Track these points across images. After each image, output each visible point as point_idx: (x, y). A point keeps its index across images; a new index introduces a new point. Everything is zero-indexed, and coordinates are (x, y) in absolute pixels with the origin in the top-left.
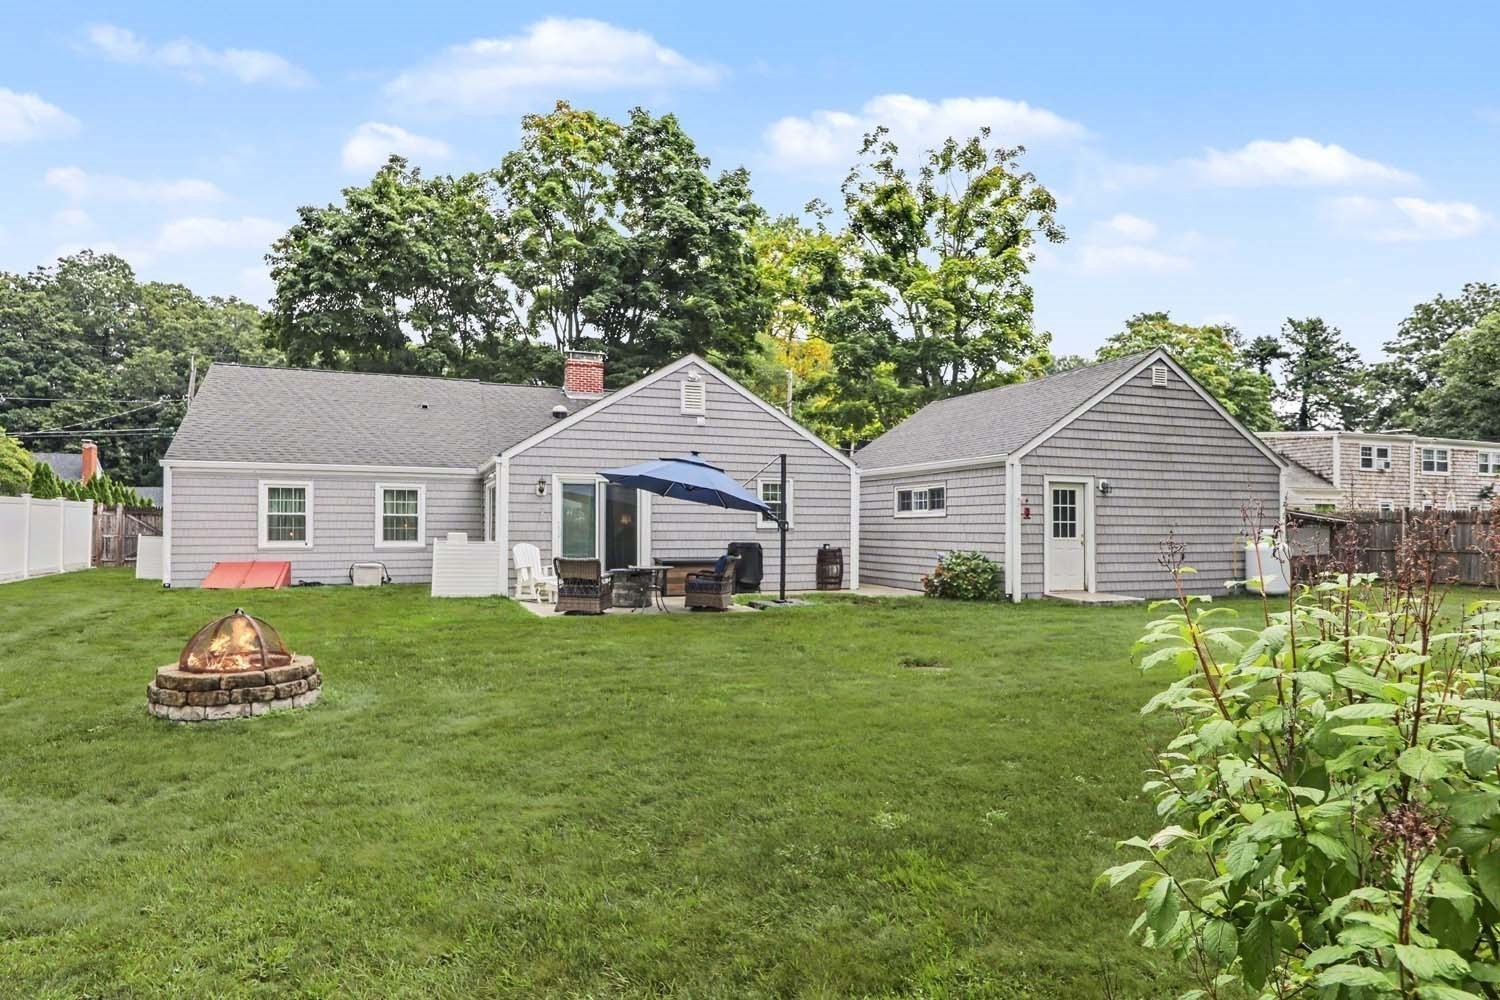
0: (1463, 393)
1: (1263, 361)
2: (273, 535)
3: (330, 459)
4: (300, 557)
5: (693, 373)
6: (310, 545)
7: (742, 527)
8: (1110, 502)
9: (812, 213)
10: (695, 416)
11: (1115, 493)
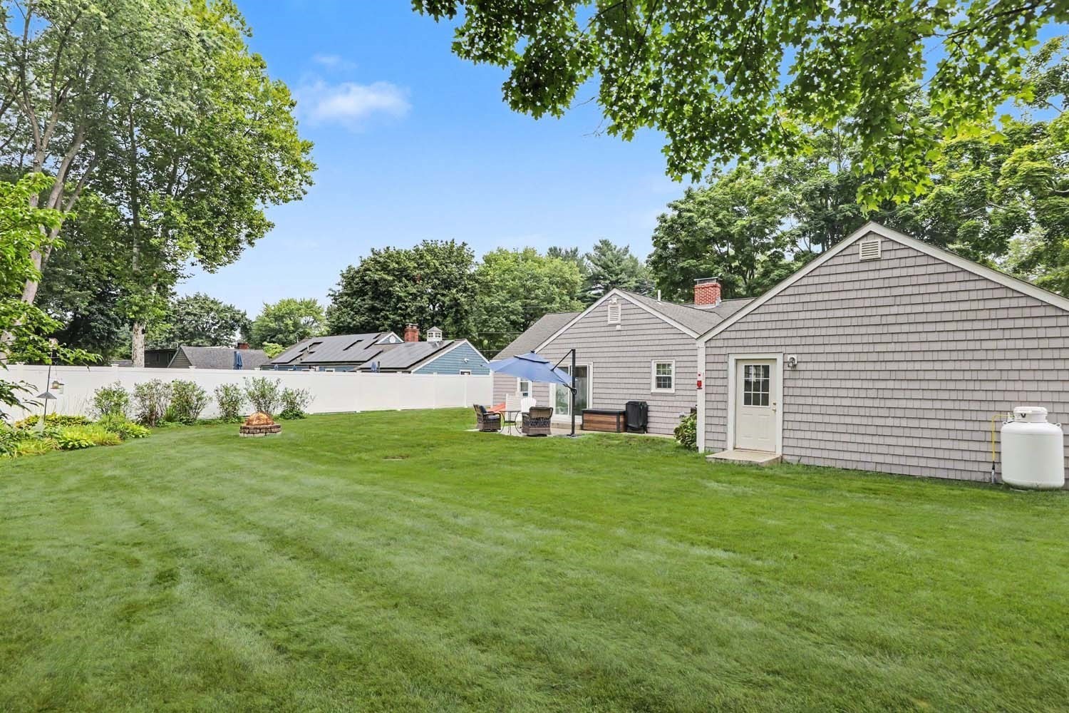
5: (615, 300)
7: (642, 392)
10: (615, 325)
11: (803, 366)
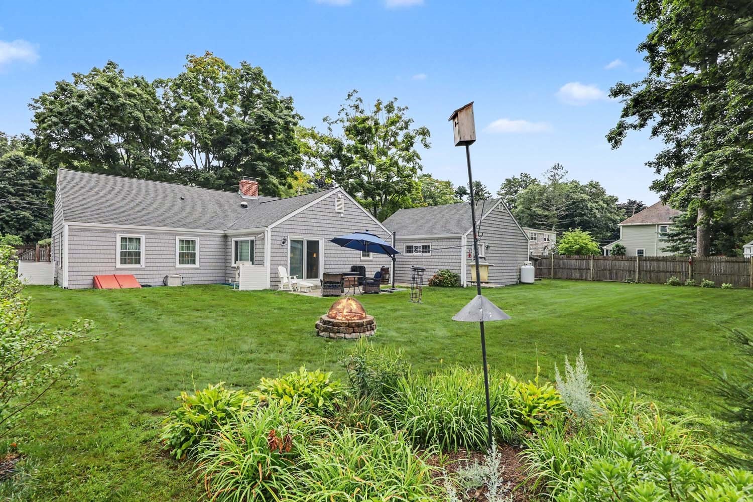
0: (523, 212)
1: (461, 196)
2: (123, 261)
3: (152, 224)
4: (137, 272)
5: (340, 195)
6: (143, 266)
7: (355, 259)
8: (489, 252)
9: (326, 122)
10: (340, 213)
11: (491, 248)
